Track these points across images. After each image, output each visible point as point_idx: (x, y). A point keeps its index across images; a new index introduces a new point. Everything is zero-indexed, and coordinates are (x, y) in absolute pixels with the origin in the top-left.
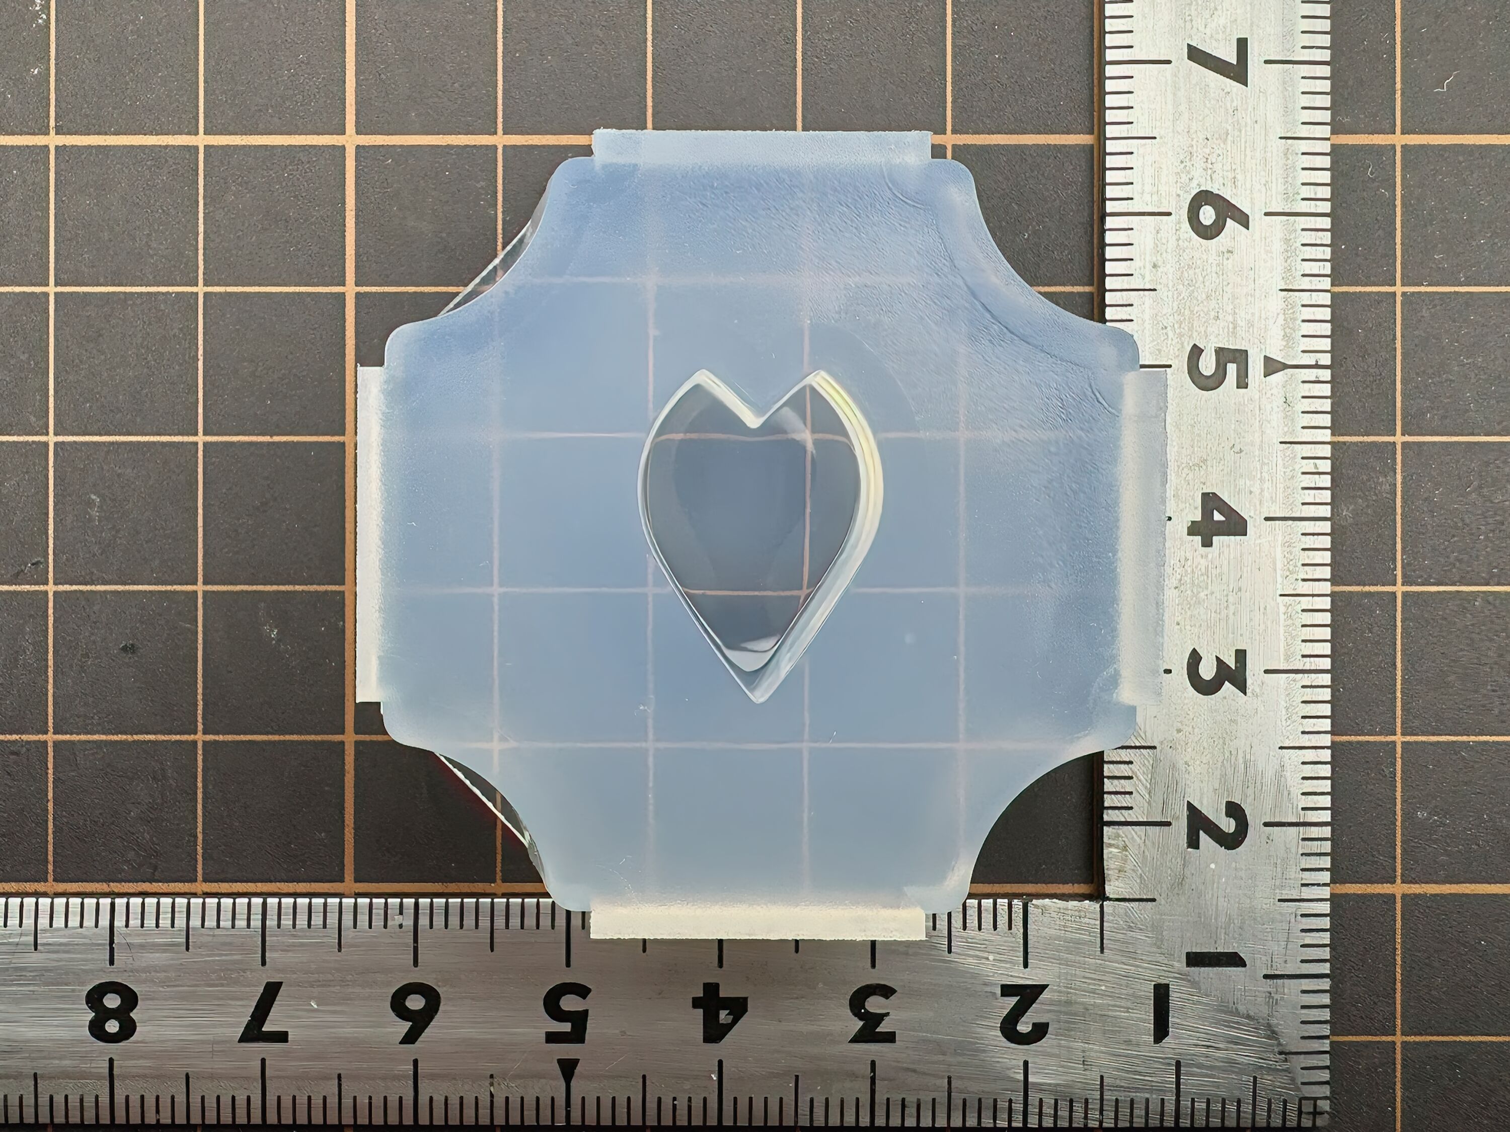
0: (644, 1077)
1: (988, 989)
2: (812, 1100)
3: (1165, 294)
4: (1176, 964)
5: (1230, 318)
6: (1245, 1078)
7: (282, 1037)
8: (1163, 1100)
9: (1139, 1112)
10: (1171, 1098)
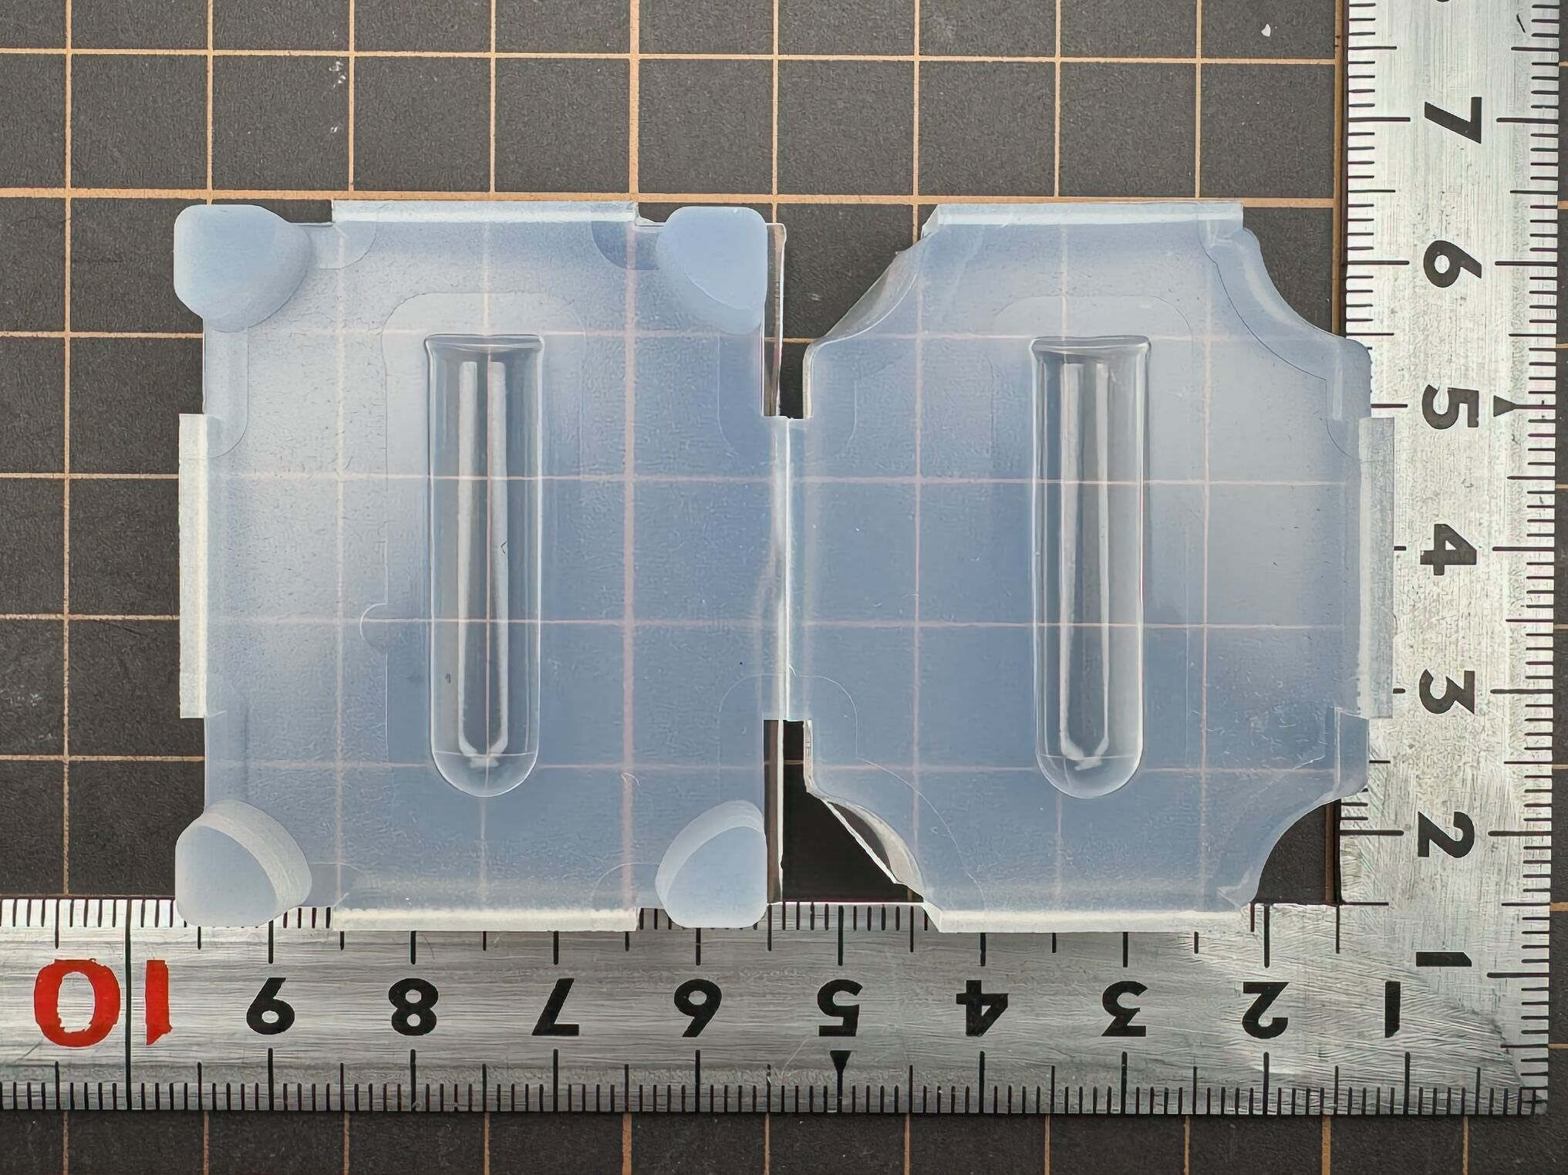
0: (911, 1067)
1: (1233, 986)
2: (1067, 1089)
3: (1402, 339)
4: (1407, 964)
5: (1462, 361)
6: (1469, 1069)
7: (573, 1030)
8: (1393, 1090)
9: (1371, 1101)
10: (1400, 1089)
